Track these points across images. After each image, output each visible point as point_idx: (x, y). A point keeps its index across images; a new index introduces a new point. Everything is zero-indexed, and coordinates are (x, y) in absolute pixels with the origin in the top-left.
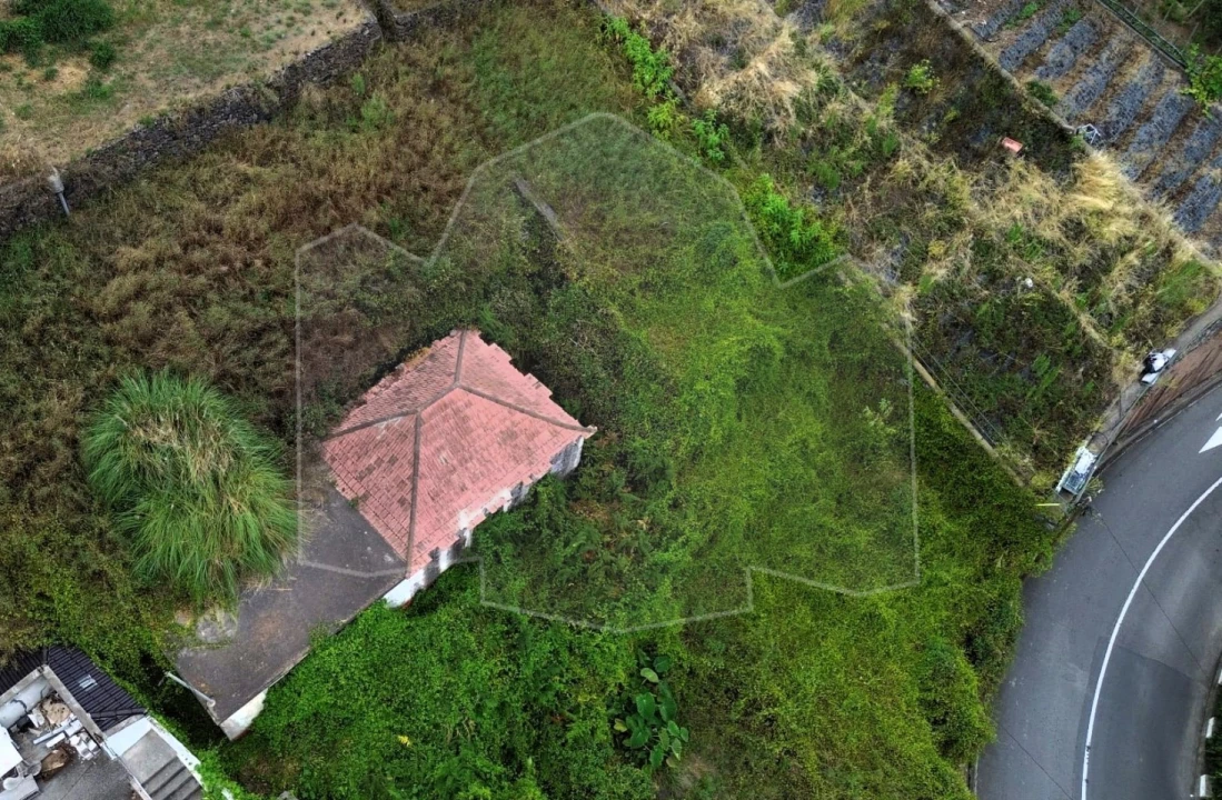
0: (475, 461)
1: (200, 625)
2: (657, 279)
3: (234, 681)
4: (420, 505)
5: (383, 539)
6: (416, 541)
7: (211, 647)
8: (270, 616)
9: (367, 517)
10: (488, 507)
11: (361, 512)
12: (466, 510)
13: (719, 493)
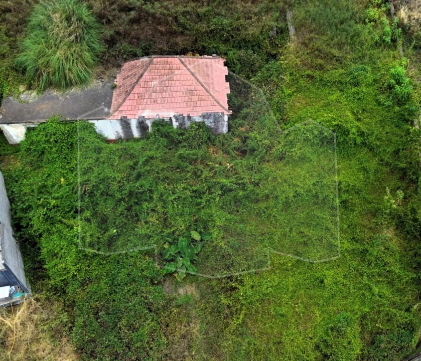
0: (167, 93)
1: (25, 93)
2: (318, 76)
3: (15, 115)
4: (131, 96)
5: (111, 103)
6: (121, 109)
7: (20, 101)
8: (48, 103)
9: (114, 94)
10: (160, 114)
11: (114, 91)
12: (151, 110)
13: (278, 178)
